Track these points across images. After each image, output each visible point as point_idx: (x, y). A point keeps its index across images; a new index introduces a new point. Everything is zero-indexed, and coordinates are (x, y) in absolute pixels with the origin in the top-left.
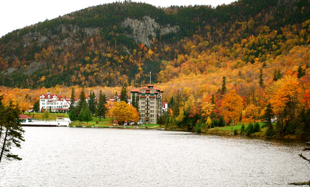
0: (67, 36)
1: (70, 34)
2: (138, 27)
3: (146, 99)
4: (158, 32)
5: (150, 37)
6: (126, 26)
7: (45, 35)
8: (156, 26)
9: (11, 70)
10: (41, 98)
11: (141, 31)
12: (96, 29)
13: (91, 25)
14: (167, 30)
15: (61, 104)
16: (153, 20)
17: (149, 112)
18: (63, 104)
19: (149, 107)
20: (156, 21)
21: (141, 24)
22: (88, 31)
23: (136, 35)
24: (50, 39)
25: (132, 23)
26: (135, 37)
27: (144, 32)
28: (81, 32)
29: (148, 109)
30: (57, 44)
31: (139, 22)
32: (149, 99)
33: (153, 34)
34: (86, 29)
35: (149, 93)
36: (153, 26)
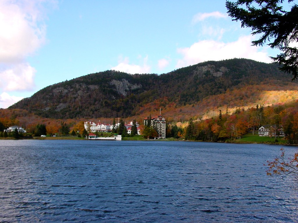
0: (80, 89)
1: (81, 88)
2: (119, 85)
3: (160, 124)
4: (130, 87)
5: (126, 91)
6: (113, 84)
7: (67, 89)
8: (129, 84)
9: (47, 109)
10: (86, 124)
11: (121, 87)
12: (96, 86)
13: (93, 83)
14: (135, 87)
15: (101, 127)
16: (127, 81)
17: (161, 131)
18: (102, 127)
19: (161, 128)
20: (129, 82)
21: (121, 83)
22: (92, 87)
23: (118, 89)
24: (69, 91)
25: (116, 83)
26: (118, 90)
27: (123, 88)
28: (88, 87)
29: (161, 129)
30: (73, 94)
31: (120, 82)
32: (161, 123)
33: (127, 89)
34: (90, 85)
35: (162, 120)
36: (127, 85)
